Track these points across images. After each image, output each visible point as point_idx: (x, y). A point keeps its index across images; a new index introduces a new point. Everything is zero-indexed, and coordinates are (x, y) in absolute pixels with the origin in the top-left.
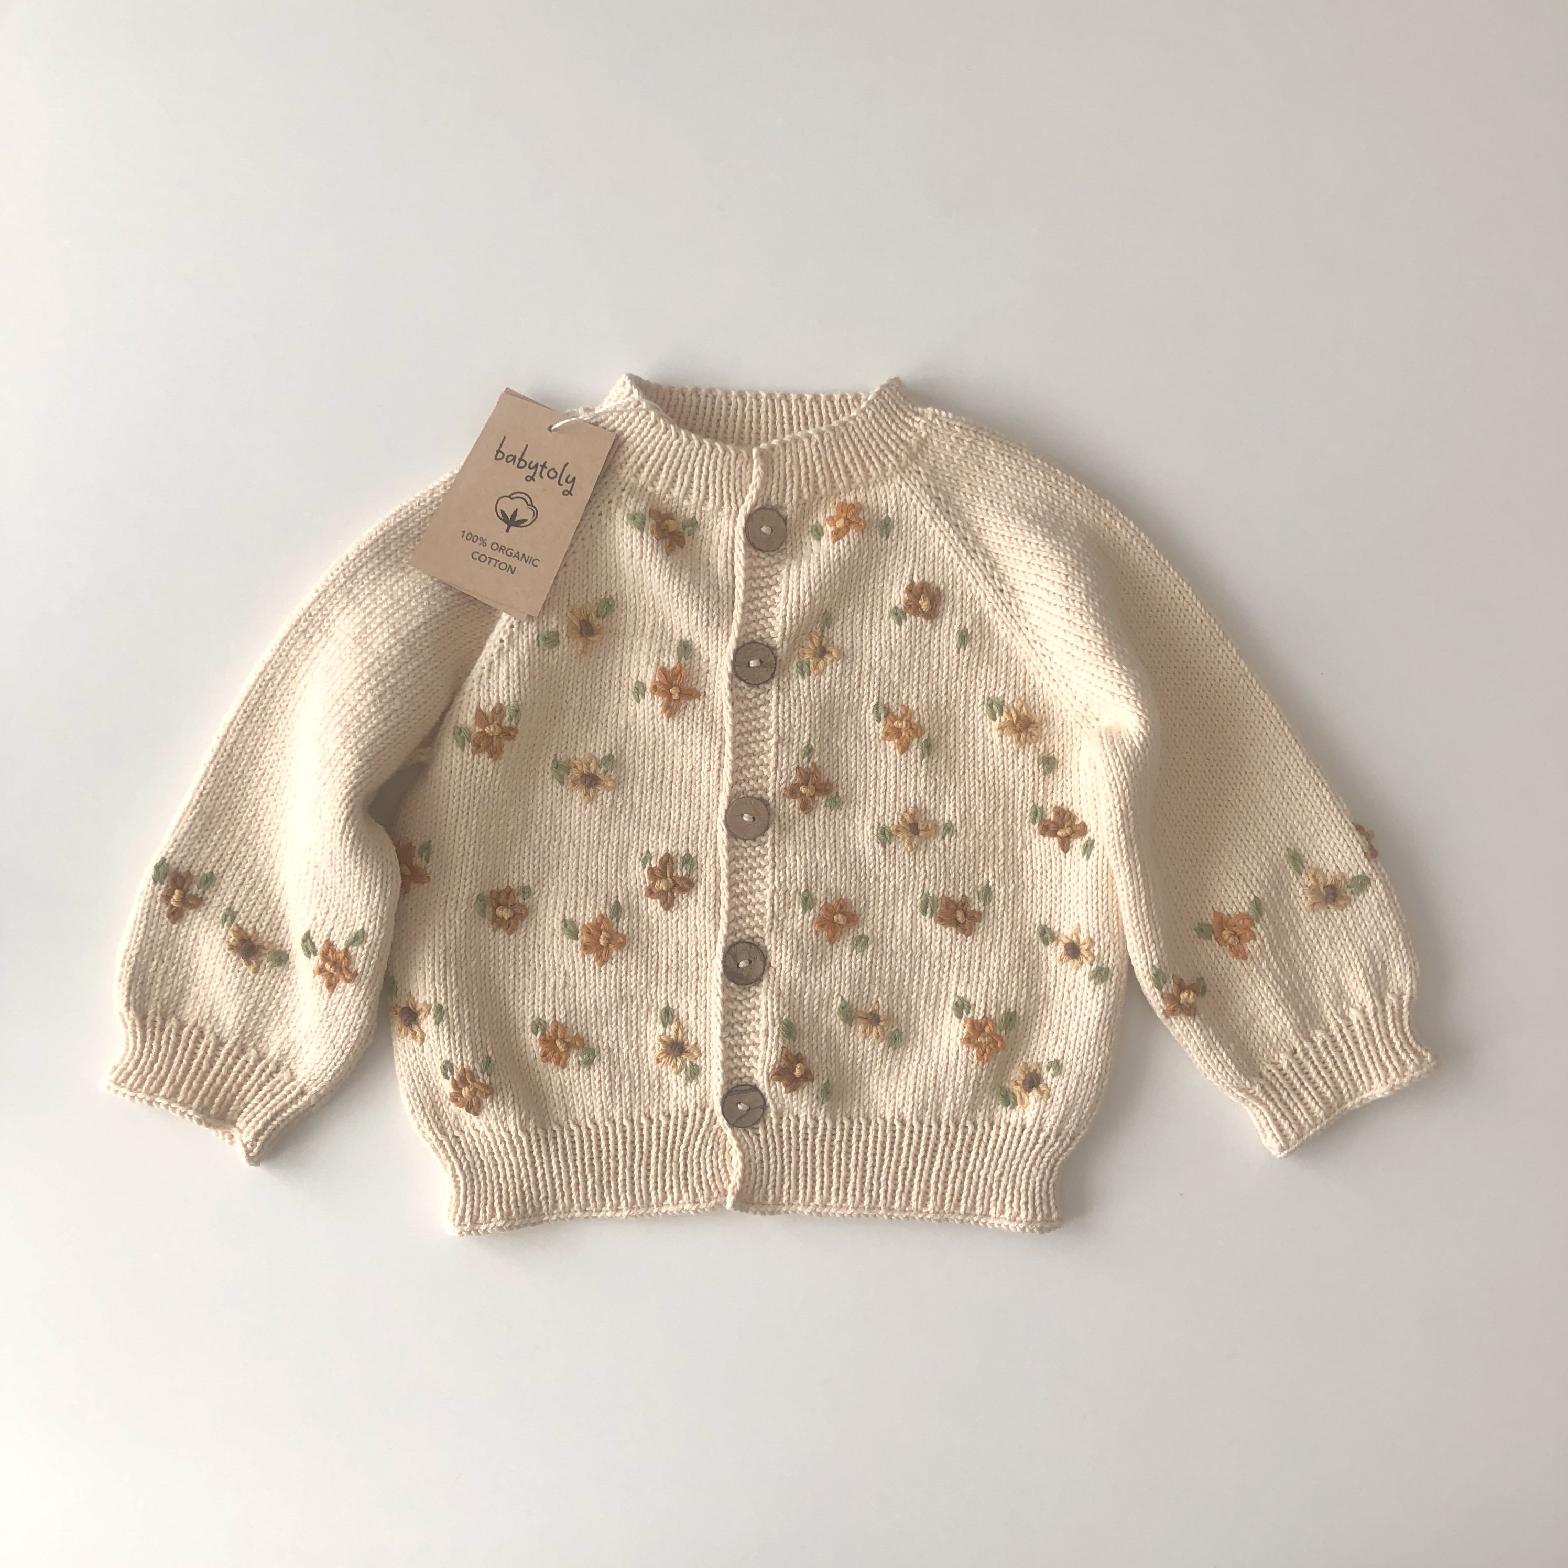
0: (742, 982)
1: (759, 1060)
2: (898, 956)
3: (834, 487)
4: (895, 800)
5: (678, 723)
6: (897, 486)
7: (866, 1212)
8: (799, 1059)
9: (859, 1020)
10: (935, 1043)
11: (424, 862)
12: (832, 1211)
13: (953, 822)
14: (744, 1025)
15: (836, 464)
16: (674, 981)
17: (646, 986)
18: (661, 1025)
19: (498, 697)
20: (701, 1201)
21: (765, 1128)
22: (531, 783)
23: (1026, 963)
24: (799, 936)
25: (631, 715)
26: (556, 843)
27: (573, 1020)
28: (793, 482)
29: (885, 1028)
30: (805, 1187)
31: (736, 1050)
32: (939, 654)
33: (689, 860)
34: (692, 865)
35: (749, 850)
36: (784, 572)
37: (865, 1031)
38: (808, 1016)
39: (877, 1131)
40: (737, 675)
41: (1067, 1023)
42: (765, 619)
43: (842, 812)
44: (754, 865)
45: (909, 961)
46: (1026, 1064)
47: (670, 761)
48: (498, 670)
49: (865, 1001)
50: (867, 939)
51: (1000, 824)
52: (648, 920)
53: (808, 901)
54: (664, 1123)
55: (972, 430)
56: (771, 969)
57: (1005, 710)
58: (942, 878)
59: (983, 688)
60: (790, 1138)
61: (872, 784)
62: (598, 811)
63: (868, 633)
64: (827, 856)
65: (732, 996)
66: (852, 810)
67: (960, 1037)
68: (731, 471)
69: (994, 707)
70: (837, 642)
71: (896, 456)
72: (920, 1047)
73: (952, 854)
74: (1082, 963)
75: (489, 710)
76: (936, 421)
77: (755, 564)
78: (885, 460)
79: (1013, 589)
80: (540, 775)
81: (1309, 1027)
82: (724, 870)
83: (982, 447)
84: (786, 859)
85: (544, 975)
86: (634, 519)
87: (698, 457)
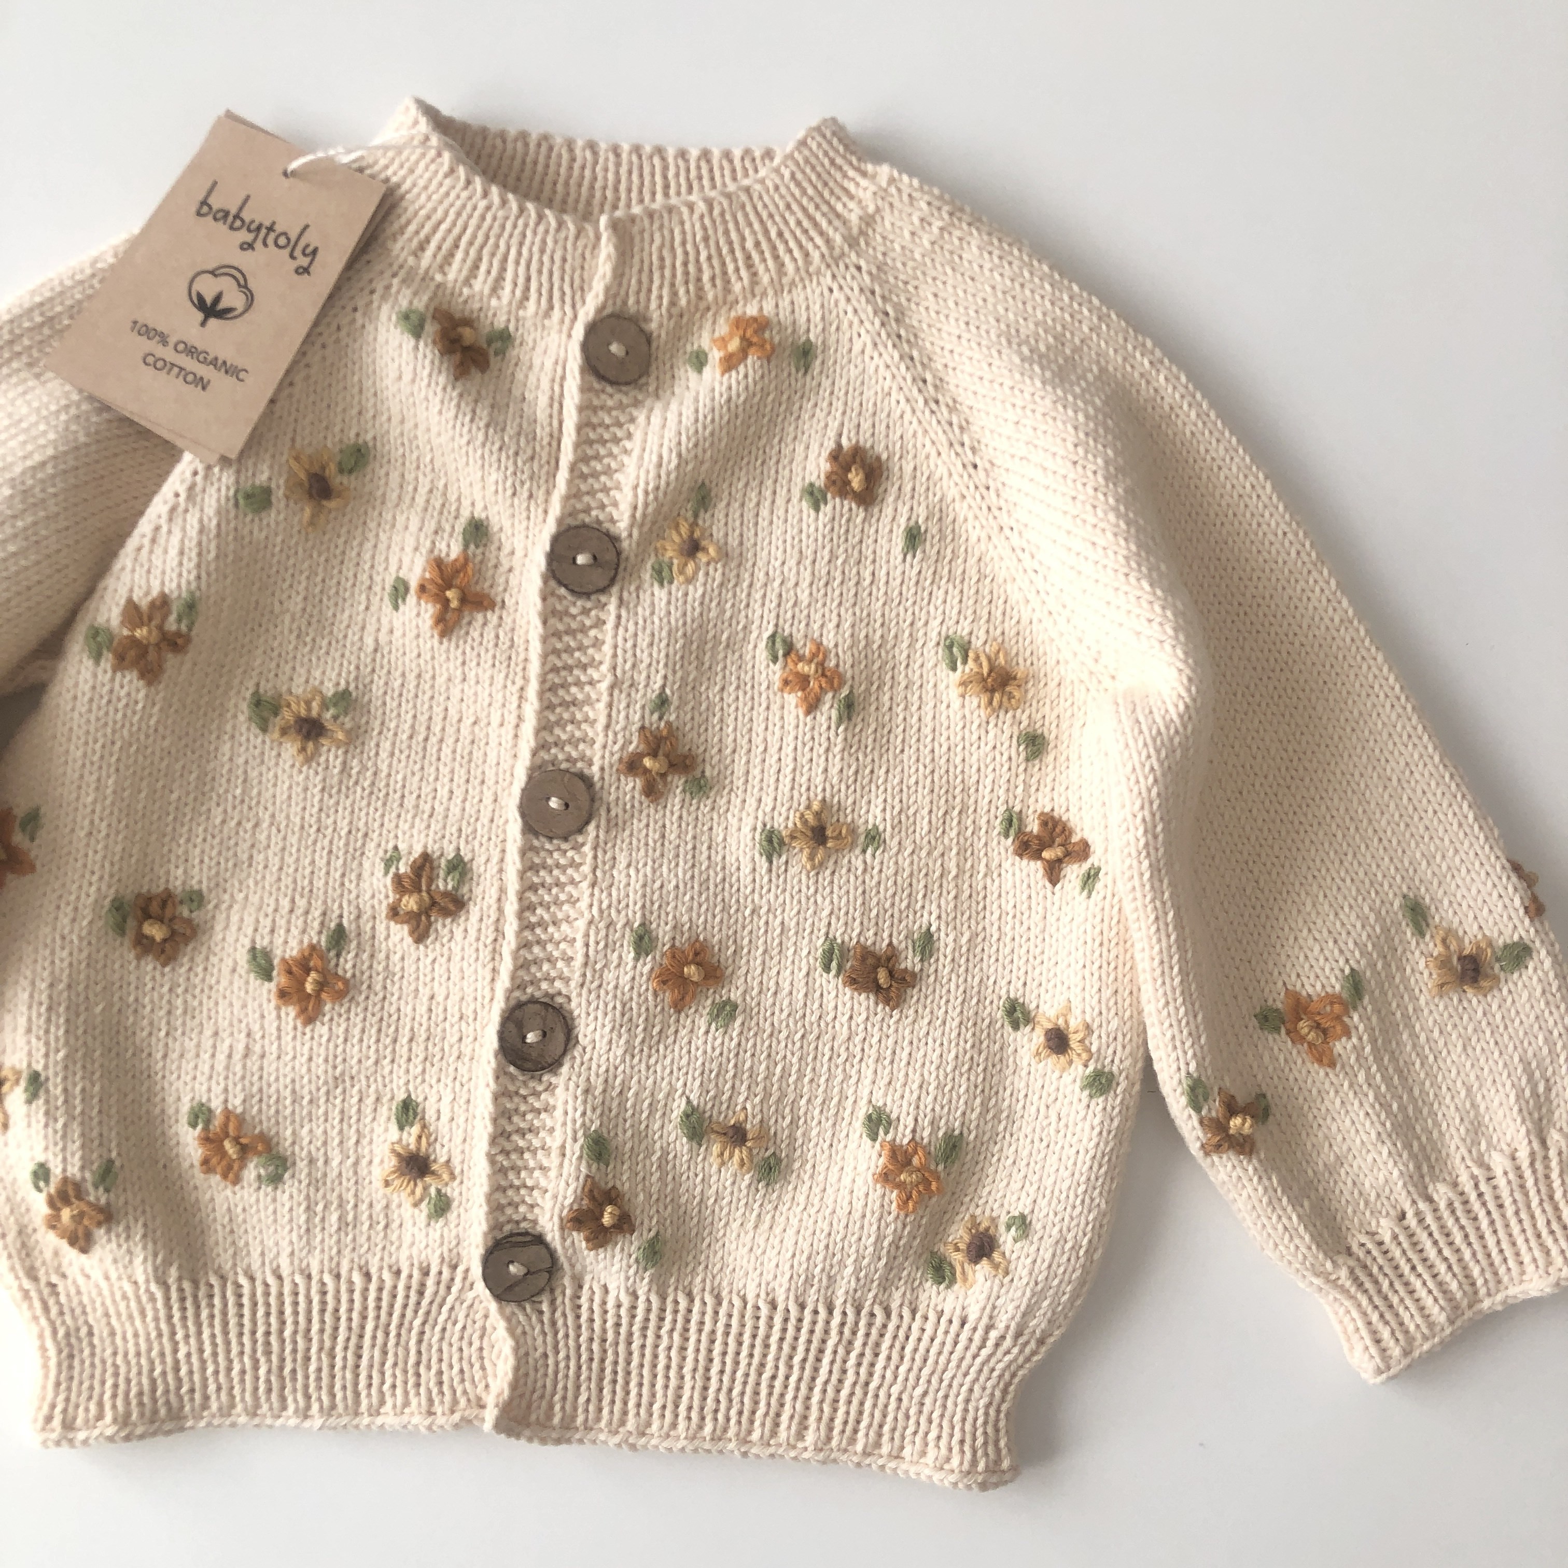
0: (529, 1065)
1: (548, 1195)
2: (782, 1036)
3: (727, 290)
4: (792, 788)
5: (457, 647)
6: (826, 292)
7: (707, 1446)
8: (611, 1196)
9: (713, 1136)
10: (833, 1177)
11: (28, 841)
12: (654, 1442)
13: (881, 828)
14: (528, 1136)
15: (732, 251)
16: (421, 1057)
17: (377, 1062)
18: (396, 1126)
19: (163, 583)
20: (439, 1413)
21: (553, 1302)
22: (214, 726)
23: (983, 1056)
24: (627, 997)
25: (385, 630)
26: (249, 826)
27: (255, 1109)
28: (662, 276)
29: (755, 1152)
30: (613, 1402)
31: (511, 1175)
32: (874, 561)
33: (459, 867)
34: (463, 875)
35: (556, 855)
36: (641, 419)
37: (722, 1154)
38: (632, 1126)
39: (730, 1316)
40: (554, 576)
41: (1042, 1155)
42: (606, 490)
43: (709, 802)
44: (563, 879)
45: (798, 1045)
46: (973, 1217)
47: (442, 707)
48: (167, 541)
49: (725, 1106)
50: (735, 1006)
51: (953, 834)
52: (388, 957)
53: (644, 942)
54: (388, 1284)
55: (946, 208)
56: (579, 1048)
57: (971, 654)
58: (857, 914)
59: (939, 619)
60: (592, 1320)
61: (758, 760)
62: (319, 778)
63: (766, 523)
64: (680, 870)
65: (512, 1088)
66: (724, 800)
67: (872, 1171)
68: (569, 258)
69: (955, 650)
70: (718, 534)
71: (828, 241)
72: (808, 1184)
73: (876, 879)
74: (1071, 1062)
75: (144, 604)
76: (893, 190)
77: (596, 402)
78: (810, 247)
79: (992, 464)
80: (229, 715)
81: (1427, 1179)
82: (513, 885)
83: (960, 239)
84: (615, 873)
85: (216, 1034)
86: (407, 317)
87: (517, 231)
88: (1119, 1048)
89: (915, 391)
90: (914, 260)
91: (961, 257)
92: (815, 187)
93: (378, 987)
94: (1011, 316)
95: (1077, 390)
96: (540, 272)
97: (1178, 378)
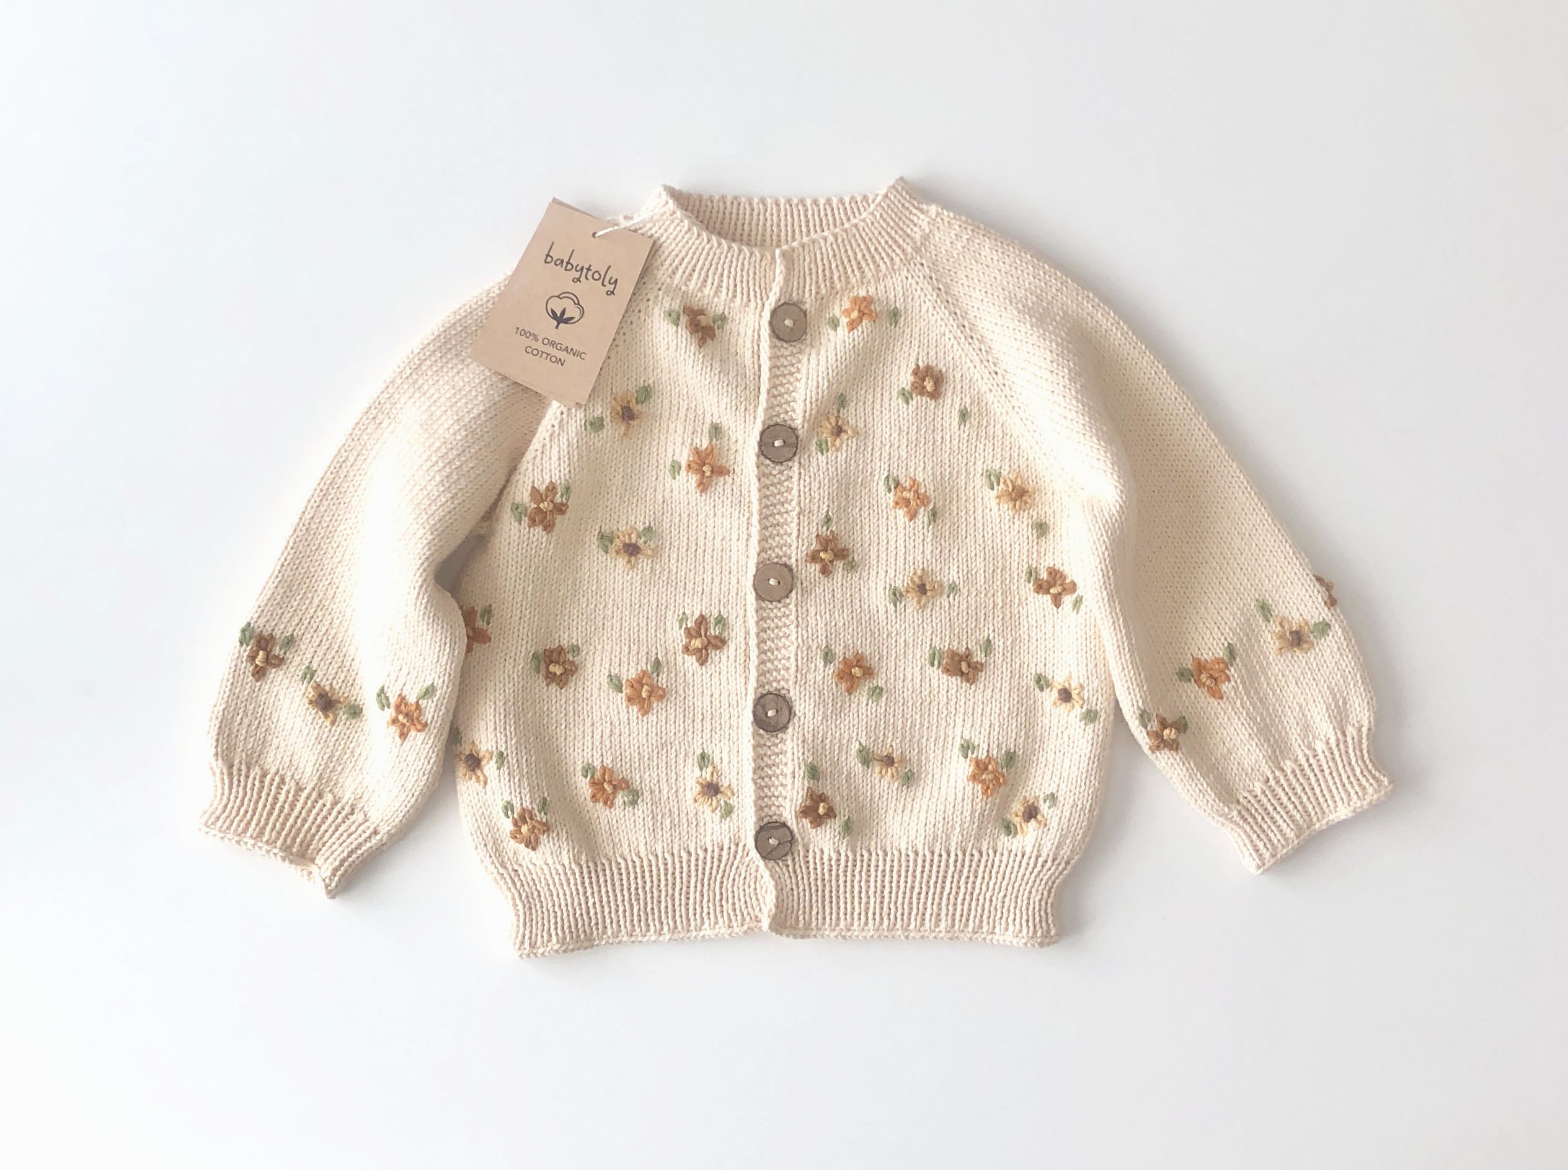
0: (770, 729)
1: (788, 799)
2: (910, 704)
3: (848, 282)
4: (905, 564)
5: (711, 497)
6: (904, 279)
7: (886, 933)
8: (822, 798)
9: (875, 762)
10: (944, 780)
11: (486, 625)
12: (856, 933)
13: (957, 582)
14: (773, 768)
15: (850, 261)
16: (709, 729)
17: (684, 734)
18: (698, 769)
19: (551, 477)
20: (735, 926)
21: (793, 860)
22: (579, 552)
23: (1024, 707)
24: (821, 687)
25: (668, 491)
26: (601, 607)
27: (619, 766)
28: (811, 279)
29: (899, 769)
30: (831, 913)
31: (766, 790)
32: (942, 430)
33: (721, 620)
34: (724, 625)
35: (775, 611)
36: (805, 360)
37: (881, 772)
38: (830, 759)
39: (893, 861)
40: (763, 454)
41: (1060, 760)
42: (788, 403)
43: (858, 574)
44: (780, 624)
45: (919, 708)
46: (1025, 797)
47: (703, 532)
48: (551, 452)
49: (880, 745)
50: (882, 690)
51: (999, 583)
52: (685, 675)
53: (828, 656)
54: (701, 856)
55: (970, 228)
56: (797, 718)
57: (1002, 480)
58: (947, 632)
59: (982, 461)
60: (816, 869)
61: (884, 548)
62: (639, 577)
63: (879, 413)
64: (845, 615)
65: (762, 742)
66: (867, 573)
67: (966, 774)
68: (757, 271)
69: (992, 478)
70: (852, 422)
71: (903, 250)
72: (930, 785)
73: (956, 612)
74: (1073, 706)
75: (543, 488)
76: (939, 219)
77: (778, 353)
78: (894, 255)
79: (1006, 371)
80: (587, 545)
81: (1279, 758)
82: (753, 630)
83: (979, 244)
84: (809, 618)
85: (593, 724)
86: (670, 315)
87: (728, 260)
88: (1100, 696)
89: (959, 332)
90: (954, 257)
91: (980, 254)
92: (894, 221)
93: (681, 692)
94: (1011, 286)
95: (1051, 328)
96: (742, 281)
97: (1109, 314)
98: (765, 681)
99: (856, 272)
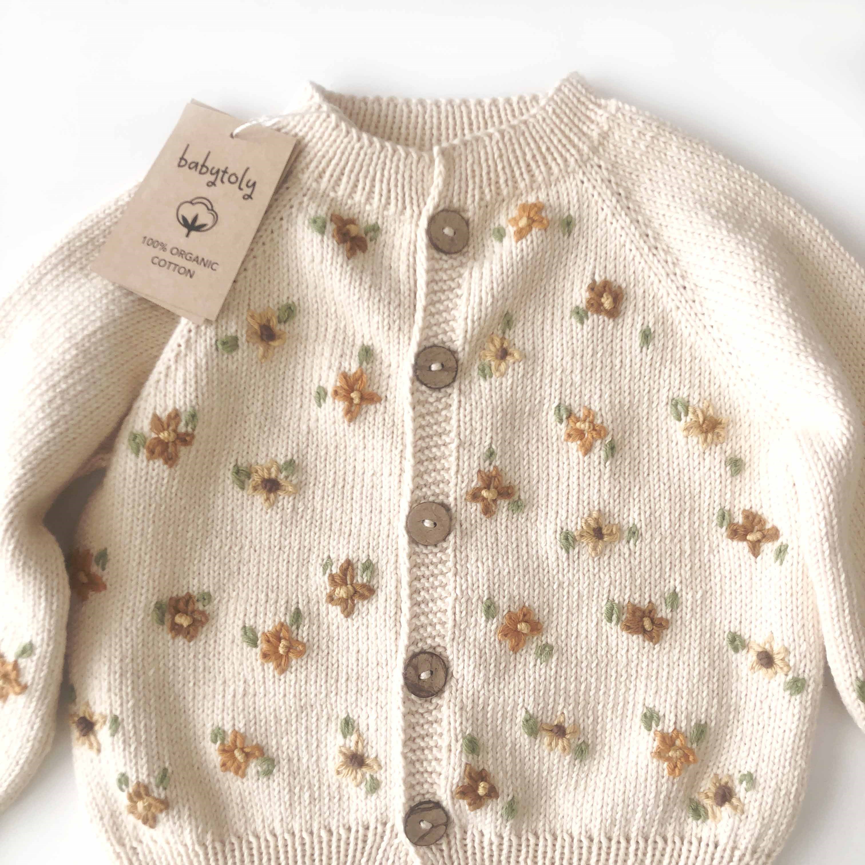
0: (423, 693)
1: (442, 777)
2: (584, 665)
3: (516, 188)
4: (578, 504)
5: (360, 428)
6: (579, 184)
8: (482, 776)
9: (544, 733)
10: (623, 754)
11: (100, 569)
13: (639, 526)
14: (426, 739)
15: (518, 162)
16: (354, 691)
17: (326, 695)
18: (342, 735)
19: (175, 402)
21: (449, 844)
22: (211, 488)
23: (716, 671)
24: (482, 646)
25: (313, 420)
26: (237, 549)
27: (253, 729)
28: (474, 183)
29: (572, 741)
31: (418, 765)
32: (621, 354)
33: (370, 567)
34: (372, 572)
35: (430, 556)
36: (466, 274)
37: (550, 744)
38: (492, 729)
39: (563, 847)
40: (418, 379)
41: (760, 733)
42: (446, 322)
43: (524, 515)
44: (436, 572)
45: (594, 670)
46: (716, 775)
47: (352, 466)
48: (175, 375)
49: (550, 714)
50: (552, 648)
51: (686, 527)
52: (328, 627)
53: (490, 610)
54: (344, 837)
55: (654, 124)
56: (454, 680)
57: (691, 410)
58: (627, 584)
59: (667, 388)
60: (474, 854)
61: (554, 486)
62: (279, 516)
63: (549, 334)
64: (510, 561)
65: (414, 709)
66: (534, 514)
67: (650, 750)
68: (414, 175)
69: (679, 407)
70: (519, 344)
71: (579, 151)
72: (607, 759)
73: (638, 560)
74: (776, 673)
75: (164, 416)
76: (620, 115)
77: (437, 266)
78: (568, 156)
79: (696, 286)
80: (220, 481)
82: (405, 579)
83: (665, 143)
84: (469, 566)
85: (225, 682)
86: (315, 222)
87: (380, 161)
88: (808, 663)
89: (642, 242)
90: (635, 158)
91: (665, 154)
92: (569, 118)
93: (324, 647)
94: (702, 190)
95: (751, 235)
96: (396, 186)
97: (812, 222)
98: (418, 637)
99: (526, 176)
